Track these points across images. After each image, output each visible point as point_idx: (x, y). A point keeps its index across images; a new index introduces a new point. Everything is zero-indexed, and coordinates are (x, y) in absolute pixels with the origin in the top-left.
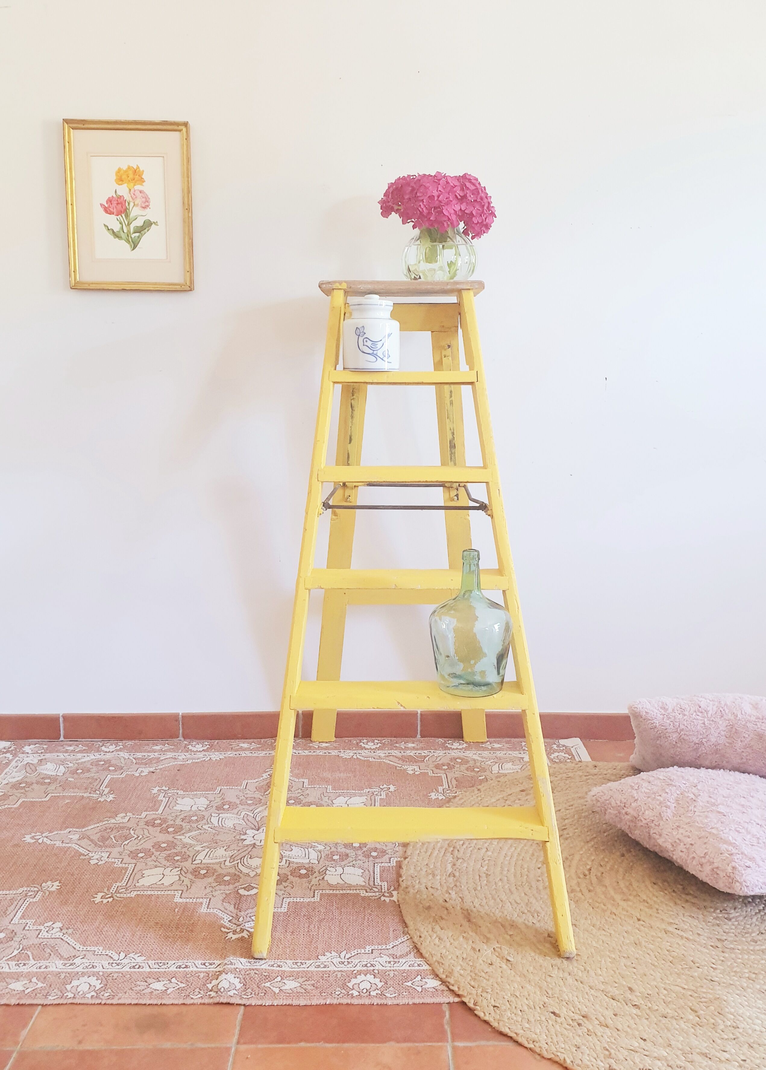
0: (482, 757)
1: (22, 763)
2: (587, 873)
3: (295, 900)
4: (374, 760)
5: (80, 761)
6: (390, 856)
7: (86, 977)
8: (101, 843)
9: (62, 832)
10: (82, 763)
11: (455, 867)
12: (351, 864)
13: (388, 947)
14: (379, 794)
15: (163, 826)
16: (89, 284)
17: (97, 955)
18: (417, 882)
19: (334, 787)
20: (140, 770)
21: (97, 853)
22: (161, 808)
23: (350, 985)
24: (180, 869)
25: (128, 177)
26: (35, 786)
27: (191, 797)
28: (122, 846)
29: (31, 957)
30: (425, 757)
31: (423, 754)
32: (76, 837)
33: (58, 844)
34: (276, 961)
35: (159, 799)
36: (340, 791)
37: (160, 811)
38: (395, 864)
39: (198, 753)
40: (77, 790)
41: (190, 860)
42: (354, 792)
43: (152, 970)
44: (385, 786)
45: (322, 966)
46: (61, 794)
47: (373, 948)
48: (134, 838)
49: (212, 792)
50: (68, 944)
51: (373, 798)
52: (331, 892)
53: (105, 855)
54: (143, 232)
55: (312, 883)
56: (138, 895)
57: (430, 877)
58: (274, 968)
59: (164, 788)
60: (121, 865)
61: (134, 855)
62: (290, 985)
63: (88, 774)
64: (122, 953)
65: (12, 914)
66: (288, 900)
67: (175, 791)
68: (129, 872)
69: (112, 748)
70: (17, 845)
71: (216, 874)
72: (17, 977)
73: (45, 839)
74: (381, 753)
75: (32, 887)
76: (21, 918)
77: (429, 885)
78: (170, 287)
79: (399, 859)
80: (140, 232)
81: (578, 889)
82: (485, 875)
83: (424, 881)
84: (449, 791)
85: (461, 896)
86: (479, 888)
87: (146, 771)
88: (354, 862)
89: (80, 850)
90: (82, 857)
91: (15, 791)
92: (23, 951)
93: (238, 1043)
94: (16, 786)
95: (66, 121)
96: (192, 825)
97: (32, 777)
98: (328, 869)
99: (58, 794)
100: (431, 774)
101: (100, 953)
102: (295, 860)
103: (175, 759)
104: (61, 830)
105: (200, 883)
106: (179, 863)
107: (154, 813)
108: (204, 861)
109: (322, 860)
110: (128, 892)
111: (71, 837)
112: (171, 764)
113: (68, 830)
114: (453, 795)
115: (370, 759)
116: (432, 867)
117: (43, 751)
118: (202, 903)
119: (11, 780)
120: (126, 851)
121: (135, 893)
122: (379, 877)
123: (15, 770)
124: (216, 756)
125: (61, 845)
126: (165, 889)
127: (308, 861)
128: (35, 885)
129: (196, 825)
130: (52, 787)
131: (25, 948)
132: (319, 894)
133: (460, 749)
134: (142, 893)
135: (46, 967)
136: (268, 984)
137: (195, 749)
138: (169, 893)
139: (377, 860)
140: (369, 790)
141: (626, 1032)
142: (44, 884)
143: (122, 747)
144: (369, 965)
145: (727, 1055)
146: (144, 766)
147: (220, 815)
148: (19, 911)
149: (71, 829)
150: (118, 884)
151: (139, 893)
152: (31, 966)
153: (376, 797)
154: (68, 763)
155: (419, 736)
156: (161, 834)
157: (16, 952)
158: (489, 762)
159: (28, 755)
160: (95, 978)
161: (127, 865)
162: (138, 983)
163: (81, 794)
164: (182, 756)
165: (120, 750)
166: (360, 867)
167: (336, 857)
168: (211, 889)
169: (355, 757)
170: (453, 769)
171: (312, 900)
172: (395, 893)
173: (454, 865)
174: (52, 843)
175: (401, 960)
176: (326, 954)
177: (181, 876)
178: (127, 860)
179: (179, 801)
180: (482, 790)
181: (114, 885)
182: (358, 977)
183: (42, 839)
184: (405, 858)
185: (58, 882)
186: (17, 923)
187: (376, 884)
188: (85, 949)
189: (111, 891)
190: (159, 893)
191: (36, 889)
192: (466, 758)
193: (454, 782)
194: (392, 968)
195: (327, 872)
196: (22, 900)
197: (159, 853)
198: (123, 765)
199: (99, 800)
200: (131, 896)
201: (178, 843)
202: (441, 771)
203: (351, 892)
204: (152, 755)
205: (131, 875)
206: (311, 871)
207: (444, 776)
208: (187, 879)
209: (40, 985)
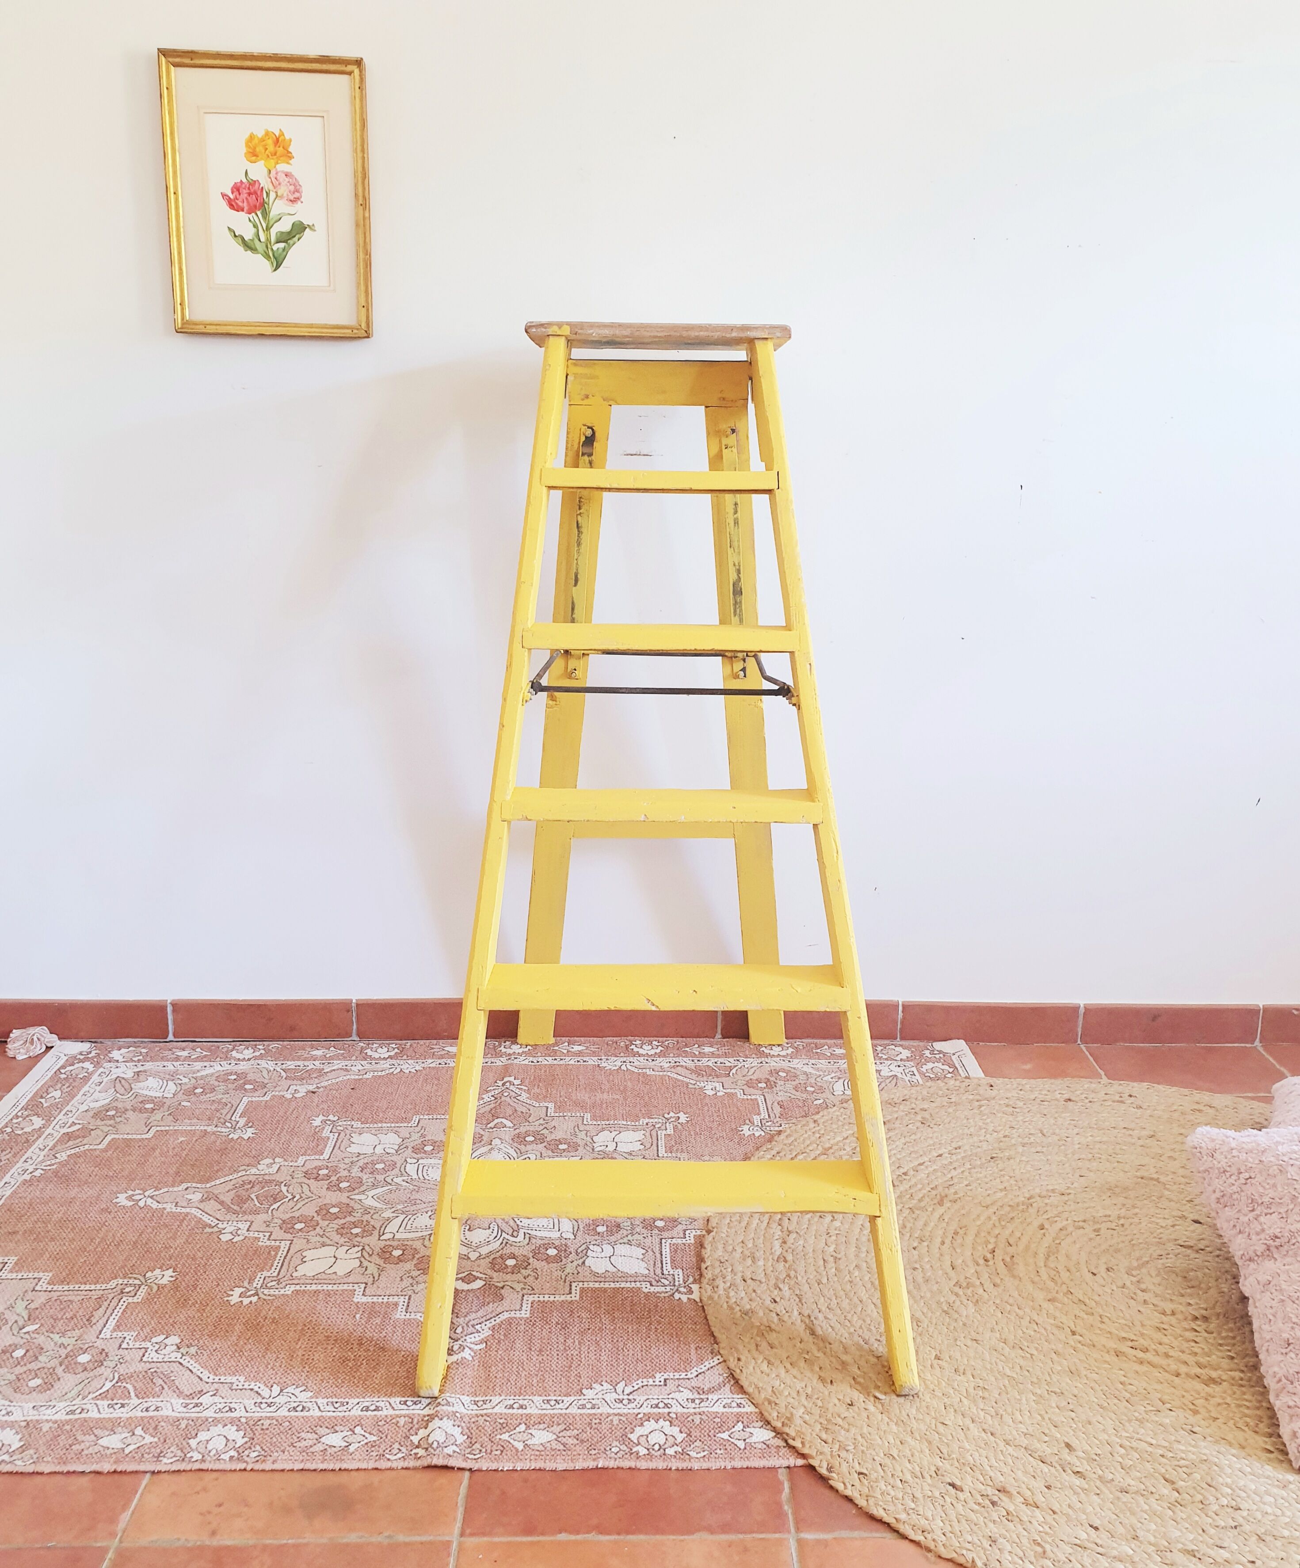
0: (818, 1070)
1: (109, 1078)
2: (989, 1256)
3: (541, 1299)
4: (653, 1073)
5: (199, 1074)
6: (685, 1228)
7: (220, 1426)
8: (235, 1208)
9: (175, 1189)
10: (202, 1078)
11: (786, 1247)
12: (625, 1240)
13: (689, 1376)
14: (663, 1127)
15: (332, 1178)
16: (205, 325)
17: (236, 1390)
18: (730, 1270)
19: (594, 1116)
20: (293, 1088)
21: (230, 1223)
22: (328, 1151)
23: (634, 1437)
24: (361, 1248)
25: (266, 149)
26: (130, 1114)
27: (373, 1132)
28: (270, 1211)
29: (132, 1394)
30: (731, 1068)
31: (728, 1064)
32: (197, 1197)
33: (170, 1207)
34: (517, 1397)
35: (324, 1135)
36: (603, 1123)
37: (326, 1155)
38: (692, 1241)
39: (382, 1062)
40: (195, 1121)
41: (376, 1233)
42: (625, 1123)
43: (324, 1414)
44: (672, 1114)
45: (589, 1406)
46: (171, 1128)
47: (666, 1376)
48: (287, 1200)
49: (406, 1125)
50: (191, 1371)
51: (654, 1133)
52: (597, 1285)
53: (244, 1226)
54: (291, 242)
55: (568, 1270)
56: (297, 1291)
57: (749, 1262)
58: (515, 1411)
59: (331, 1117)
60: (268, 1243)
61: (288, 1226)
62: (541, 1437)
63: (212, 1095)
64: (275, 1386)
65: (101, 1323)
66: (531, 1298)
67: (349, 1123)
68: (281, 1253)
69: (248, 1053)
70: (106, 1210)
71: (417, 1256)
72: (112, 1426)
73: (149, 1201)
74: (664, 1062)
75: (130, 1278)
76: (114, 1330)
77: (748, 1275)
78: (335, 331)
79: (699, 1233)
80: (285, 241)
81: (978, 1283)
82: (832, 1259)
83: (739, 1268)
84: (770, 1123)
85: (798, 1292)
86: (825, 1281)
87: (302, 1090)
88: (630, 1237)
89: (204, 1218)
90: (208, 1230)
91: (99, 1122)
92: (119, 1384)
93: (462, 1535)
94: (100, 1114)
95: (163, 52)
96: (377, 1176)
97: (126, 1100)
98: (591, 1247)
99: (167, 1128)
100: (740, 1095)
101: (241, 1387)
102: (538, 1234)
103: (346, 1070)
104: (173, 1186)
105: (394, 1272)
106: (359, 1239)
107: (317, 1157)
108: (398, 1236)
109: (580, 1233)
110: (281, 1286)
111: (189, 1197)
112: (341, 1079)
113: (184, 1186)
114: (777, 1129)
115: (648, 1072)
116: (750, 1245)
117: (141, 1057)
118: (396, 1304)
119: (92, 1105)
120: (276, 1220)
121: (293, 1288)
122: (669, 1262)
123: (98, 1088)
124: (409, 1066)
125: (174, 1210)
126: (338, 1282)
127: (558, 1235)
128: (135, 1276)
129: (383, 1177)
130: (158, 1115)
131: (122, 1378)
132: (578, 1289)
133: (784, 1056)
134: (303, 1287)
135: (157, 1409)
136: (505, 1437)
137: (377, 1056)
138: (345, 1287)
139: (665, 1234)
140: (647, 1120)
141: (1067, 1515)
142: (149, 1274)
143: (263, 1052)
144: (661, 1405)
145: (1225, 1554)
146: (299, 1082)
147: (421, 1161)
148: (111, 1319)
149: (189, 1185)
150: (265, 1274)
151: (298, 1287)
152: (134, 1408)
153: (659, 1132)
154: (181, 1077)
155: (719, 1036)
156: (330, 1193)
157: (108, 1385)
158: (829, 1077)
159: (119, 1065)
160: (235, 1428)
161: (278, 1243)
162: (303, 1435)
163: (202, 1128)
164: (357, 1066)
165: (261, 1057)
166: (639, 1245)
167: (601, 1229)
168: (410, 1280)
169: (623, 1067)
170: (775, 1088)
171: (568, 1298)
172: (695, 1287)
173: (785, 1242)
174: (160, 1206)
175: (710, 1396)
176: (594, 1385)
177: (362, 1259)
178: (278, 1233)
179: (356, 1138)
180: (821, 1121)
181: (259, 1275)
182: (646, 1423)
183: (143, 1200)
184: (709, 1232)
185: (171, 1270)
186: (108, 1337)
187: (665, 1272)
188: (217, 1380)
189: (255, 1285)
190: (330, 1287)
191: (137, 1282)
192: (793, 1070)
193: (777, 1110)
194: (697, 1410)
195: (590, 1253)
196: (116, 1300)
197: (327, 1222)
198: (266, 1081)
199: (230, 1137)
200: (287, 1293)
201: (357, 1206)
202: (756, 1092)
203: (628, 1285)
204: (310, 1065)
205: (285, 1258)
206: (563, 1250)
207: (760, 1099)
208: (373, 1265)
209: (148, 1439)
